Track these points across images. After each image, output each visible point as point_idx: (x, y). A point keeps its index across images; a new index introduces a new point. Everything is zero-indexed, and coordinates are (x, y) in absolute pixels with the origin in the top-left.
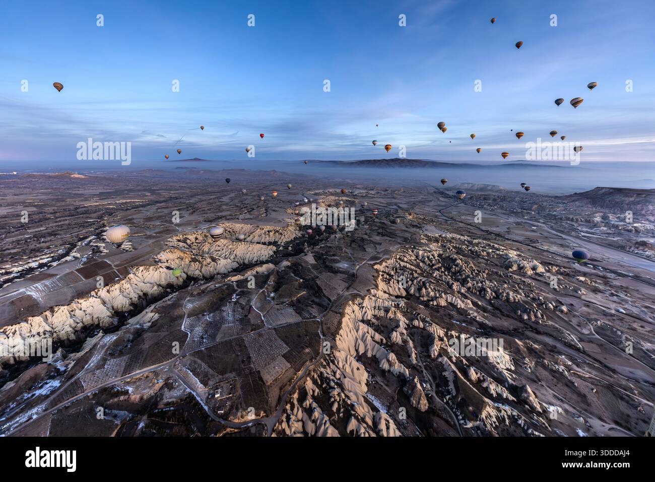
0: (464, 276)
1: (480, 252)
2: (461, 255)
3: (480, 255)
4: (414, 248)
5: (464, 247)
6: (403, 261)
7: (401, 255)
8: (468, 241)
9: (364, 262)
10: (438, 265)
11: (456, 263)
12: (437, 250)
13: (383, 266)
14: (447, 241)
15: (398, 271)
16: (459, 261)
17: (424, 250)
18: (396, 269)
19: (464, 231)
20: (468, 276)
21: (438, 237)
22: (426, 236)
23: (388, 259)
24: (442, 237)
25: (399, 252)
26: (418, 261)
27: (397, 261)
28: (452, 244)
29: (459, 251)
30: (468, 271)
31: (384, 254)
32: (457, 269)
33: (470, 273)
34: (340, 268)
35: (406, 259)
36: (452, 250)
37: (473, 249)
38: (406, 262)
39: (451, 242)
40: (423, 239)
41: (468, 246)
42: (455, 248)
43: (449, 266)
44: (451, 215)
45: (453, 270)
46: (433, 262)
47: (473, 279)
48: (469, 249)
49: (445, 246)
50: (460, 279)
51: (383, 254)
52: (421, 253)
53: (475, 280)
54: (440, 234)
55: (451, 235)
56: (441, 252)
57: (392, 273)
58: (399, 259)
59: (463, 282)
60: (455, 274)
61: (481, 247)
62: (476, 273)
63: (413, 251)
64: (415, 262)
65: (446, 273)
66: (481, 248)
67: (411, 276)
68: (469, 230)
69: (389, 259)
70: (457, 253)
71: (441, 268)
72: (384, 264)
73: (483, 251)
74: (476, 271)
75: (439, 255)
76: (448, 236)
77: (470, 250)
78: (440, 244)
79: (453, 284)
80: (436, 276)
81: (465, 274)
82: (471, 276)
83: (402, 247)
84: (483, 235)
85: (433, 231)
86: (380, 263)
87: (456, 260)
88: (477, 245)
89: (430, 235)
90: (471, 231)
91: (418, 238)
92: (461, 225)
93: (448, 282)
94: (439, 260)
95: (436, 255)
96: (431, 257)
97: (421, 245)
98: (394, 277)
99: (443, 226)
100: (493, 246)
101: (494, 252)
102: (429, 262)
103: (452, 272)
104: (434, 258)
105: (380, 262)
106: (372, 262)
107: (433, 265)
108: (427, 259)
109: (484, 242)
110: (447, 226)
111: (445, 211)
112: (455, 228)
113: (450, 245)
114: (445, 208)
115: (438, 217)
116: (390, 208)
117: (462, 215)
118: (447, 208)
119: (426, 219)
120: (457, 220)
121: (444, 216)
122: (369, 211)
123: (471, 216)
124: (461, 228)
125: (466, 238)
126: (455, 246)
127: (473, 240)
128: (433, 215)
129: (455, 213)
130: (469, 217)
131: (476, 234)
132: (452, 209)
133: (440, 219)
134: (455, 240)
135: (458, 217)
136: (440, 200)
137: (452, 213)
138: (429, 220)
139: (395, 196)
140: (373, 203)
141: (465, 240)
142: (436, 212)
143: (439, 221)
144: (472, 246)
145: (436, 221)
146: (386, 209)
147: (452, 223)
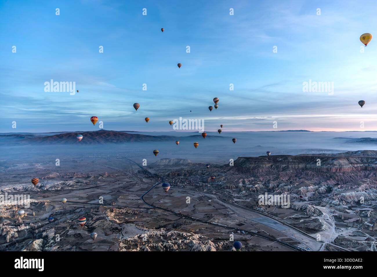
1: (172, 246)
5: (160, 244)
8: (163, 236)
14: (145, 241)
19: (162, 219)
21: (137, 239)
22: (126, 241)
24: (141, 238)
28: (150, 245)
37: (167, 244)
40: (122, 248)
41: (163, 242)
42: (152, 249)
44: (151, 201)
48: (164, 245)
54: (139, 235)
55: (148, 233)
61: (174, 239)
66: (173, 241)
68: (165, 217)
73: (175, 244)
76: (146, 235)
77: (165, 247)
78: (138, 249)
84: (176, 221)
85: (132, 233)
88: (170, 237)
89: (129, 239)
90: (167, 218)
92: (160, 211)
99: (144, 219)
109: (176, 231)
110: (147, 218)
111: (147, 196)
112: (154, 218)
113: (148, 246)
114: (147, 191)
115: (140, 207)
116: (91, 204)
117: (161, 199)
118: (148, 192)
119: (129, 212)
120: (156, 206)
121: (146, 203)
122: (64, 215)
123: (168, 198)
124: (159, 217)
125: (162, 231)
126: (152, 245)
127: (167, 232)
128: (136, 205)
129: (155, 197)
130: (167, 199)
131: (171, 221)
132: (153, 193)
133: (142, 209)
134: (153, 238)
135: (158, 202)
136: (143, 182)
137: (152, 198)
138: (131, 214)
139: (98, 184)
140: (70, 201)
141: (161, 235)
142: (138, 199)
143: (141, 213)
144: (166, 241)
145: (138, 213)
146: (86, 207)
147: (152, 212)
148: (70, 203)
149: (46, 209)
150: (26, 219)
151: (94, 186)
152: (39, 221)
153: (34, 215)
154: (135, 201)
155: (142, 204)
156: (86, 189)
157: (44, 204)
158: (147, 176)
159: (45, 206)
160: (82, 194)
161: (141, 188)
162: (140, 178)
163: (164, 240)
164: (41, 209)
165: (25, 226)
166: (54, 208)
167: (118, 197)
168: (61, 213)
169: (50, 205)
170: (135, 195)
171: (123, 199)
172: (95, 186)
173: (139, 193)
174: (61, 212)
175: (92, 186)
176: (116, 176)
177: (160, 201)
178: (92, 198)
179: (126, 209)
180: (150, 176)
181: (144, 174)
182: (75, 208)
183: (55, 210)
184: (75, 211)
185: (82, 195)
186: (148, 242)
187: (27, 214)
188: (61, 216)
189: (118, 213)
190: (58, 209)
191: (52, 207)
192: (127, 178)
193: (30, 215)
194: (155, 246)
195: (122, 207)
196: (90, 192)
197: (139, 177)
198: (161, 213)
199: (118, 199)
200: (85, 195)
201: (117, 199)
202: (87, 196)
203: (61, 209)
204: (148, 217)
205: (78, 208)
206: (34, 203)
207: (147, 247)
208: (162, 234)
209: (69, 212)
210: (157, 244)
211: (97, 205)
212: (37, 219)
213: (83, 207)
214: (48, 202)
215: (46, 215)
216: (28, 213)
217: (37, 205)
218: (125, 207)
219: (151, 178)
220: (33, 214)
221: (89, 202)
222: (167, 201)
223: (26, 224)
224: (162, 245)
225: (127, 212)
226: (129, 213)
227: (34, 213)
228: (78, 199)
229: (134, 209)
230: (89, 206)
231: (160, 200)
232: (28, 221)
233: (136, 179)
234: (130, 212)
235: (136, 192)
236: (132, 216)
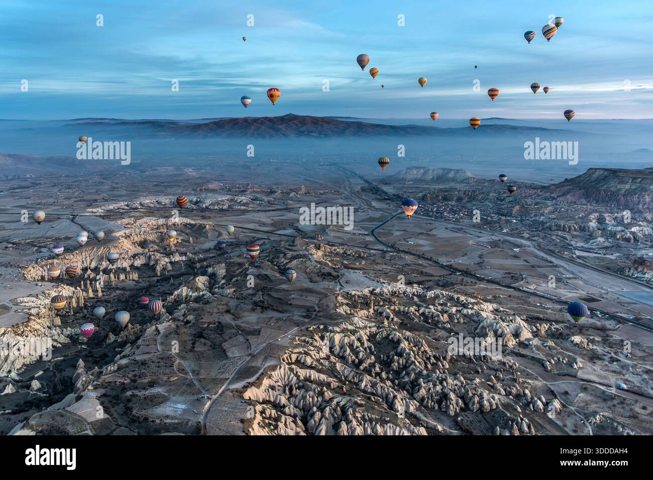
0: (413, 375)
1: (438, 316)
2: (407, 330)
3: (438, 322)
4: (326, 329)
5: (412, 309)
6: (303, 366)
7: (300, 353)
8: (419, 296)
9: (223, 388)
10: (369, 361)
11: (399, 350)
12: (366, 327)
13: (263, 388)
14: (384, 300)
15: (294, 392)
16: (404, 345)
17: (343, 331)
18: (291, 390)
19: (413, 271)
20: (419, 375)
21: (368, 294)
22: (348, 296)
23: (274, 368)
24: (375, 294)
25: (297, 346)
26: (332, 358)
27: (291, 370)
28: (392, 308)
29: (406, 323)
30: (419, 364)
31: (265, 359)
32: (401, 362)
33: (422, 367)
34: (167, 417)
35: (309, 360)
36: (393, 319)
37: (427, 310)
38: (311, 367)
39: (390, 302)
40: (342, 304)
41: (419, 306)
42: (397, 313)
43: (388, 357)
44: (391, 240)
45: (395, 366)
46: (361, 354)
47: (428, 379)
48: (421, 311)
49: (381, 313)
50: (406, 383)
51: (262, 357)
52: (337, 338)
53: (432, 380)
54: (371, 289)
55: (389, 288)
56: (374, 330)
57: (283, 400)
58: (298, 362)
59: (412, 389)
60: (397, 373)
61: (440, 304)
62: (433, 364)
63: (322, 338)
64: (327, 363)
65: (384, 375)
66: (440, 308)
67: (320, 399)
68: (420, 268)
69: (277, 367)
70: (403, 326)
71: (373, 365)
72: (266, 382)
73: (443, 312)
74: (433, 360)
75: (372, 337)
76: (386, 290)
77: (423, 314)
78: (371, 311)
79: (395, 397)
80: (366, 386)
81: (414, 370)
82: (425, 372)
83: (301, 333)
84: (443, 276)
85: (359, 284)
86: (257, 384)
87: (399, 342)
88: (433, 301)
89: (353, 293)
90: (424, 270)
91: (332, 306)
92: (408, 258)
93: (387, 395)
94: (370, 348)
95: (365, 338)
96: (357, 344)
97: (335, 319)
98: (287, 410)
99: (379, 267)
100: (458, 298)
101: (460, 311)
102: (354, 357)
103: (393, 370)
104: (362, 344)
105: (258, 379)
106: (239, 385)
107: (361, 362)
108: (348, 350)
109: (444, 292)
110: (384, 266)
111: (381, 231)
112: (398, 268)
113: (389, 308)
114: (382, 223)
115: (370, 246)
116: (280, 235)
117: (411, 238)
118: (384, 224)
119: (349, 253)
120: (401, 249)
121: (380, 242)
122: (237, 247)
123: (424, 238)
124: (407, 267)
125: (416, 289)
126: (397, 309)
127: (427, 291)
128: (360, 243)
129: (398, 233)
130: (421, 239)
131: (432, 276)
132: (393, 226)
133: (372, 251)
134: (398, 296)
135: (403, 242)
136: (373, 207)
137: (392, 234)
138: (353, 256)
139: (290, 204)
140: (245, 227)
141: (414, 294)
142: (365, 235)
143: (371, 256)
144: (425, 305)
145: (365, 256)
146: (272, 239)
147: (393, 258)
148: (245, 230)
149: (209, 235)
150: (179, 246)
151: (282, 208)
152: (200, 251)
153: (192, 242)
154: (359, 237)
155: (373, 243)
156: (269, 211)
157: (205, 227)
158: (379, 197)
159: (206, 231)
160: (264, 218)
161: (368, 216)
162: (367, 201)
163: (421, 304)
164: (200, 235)
165: (180, 256)
166: (220, 234)
167: (327, 228)
168: (231, 244)
169: (215, 230)
170: (359, 228)
171: (335, 231)
172: (284, 208)
173: (366, 224)
174: (232, 242)
175: (279, 207)
176: (321, 194)
177: (407, 242)
178: (281, 227)
179: (343, 247)
180: (386, 197)
181: (373, 193)
182: (253, 238)
183: (222, 238)
184: (254, 242)
185: (264, 220)
186: (389, 302)
187: (182, 240)
188: (233, 249)
189: (329, 253)
190: (227, 237)
191: (217, 233)
192: (342, 198)
193: (186, 241)
194: (404, 312)
195: (336, 244)
196: (277, 216)
197: (363, 197)
198: (411, 261)
199: (327, 231)
200: (268, 221)
201: (325, 231)
202: (272, 222)
203: (231, 238)
204: (386, 264)
205: (259, 239)
206: (190, 224)
207: (388, 311)
208: (416, 293)
209: (244, 243)
210: (407, 308)
211: (290, 238)
212: (196, 248)
213: (266, 238)
214: (210, 225)
215: (210, 245)
216: (182, 238)
217: (194, 229)
218: (342, 244)
219: (388, 201)
220: (189, 240)
221: (275, 231)
222: (421, 242)
223: (181, 254)
224: (416, 310)
225: (345, 253)
226: (350, 255)
227: (191, 239)
228: (257, 225)
229: (357, 249)
230: (277, 238)
231: (408, 240)
232: (183, 250)
233: (357, 200)
234: (352, 253)
235: (359, 222)
236: (355, 260)
